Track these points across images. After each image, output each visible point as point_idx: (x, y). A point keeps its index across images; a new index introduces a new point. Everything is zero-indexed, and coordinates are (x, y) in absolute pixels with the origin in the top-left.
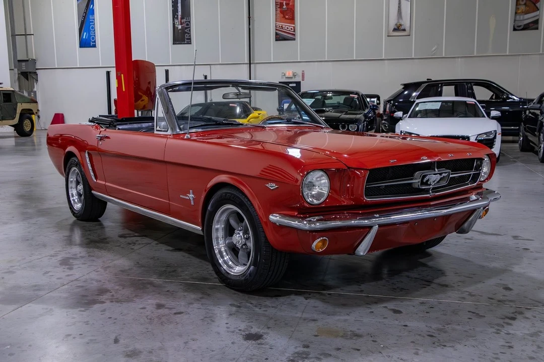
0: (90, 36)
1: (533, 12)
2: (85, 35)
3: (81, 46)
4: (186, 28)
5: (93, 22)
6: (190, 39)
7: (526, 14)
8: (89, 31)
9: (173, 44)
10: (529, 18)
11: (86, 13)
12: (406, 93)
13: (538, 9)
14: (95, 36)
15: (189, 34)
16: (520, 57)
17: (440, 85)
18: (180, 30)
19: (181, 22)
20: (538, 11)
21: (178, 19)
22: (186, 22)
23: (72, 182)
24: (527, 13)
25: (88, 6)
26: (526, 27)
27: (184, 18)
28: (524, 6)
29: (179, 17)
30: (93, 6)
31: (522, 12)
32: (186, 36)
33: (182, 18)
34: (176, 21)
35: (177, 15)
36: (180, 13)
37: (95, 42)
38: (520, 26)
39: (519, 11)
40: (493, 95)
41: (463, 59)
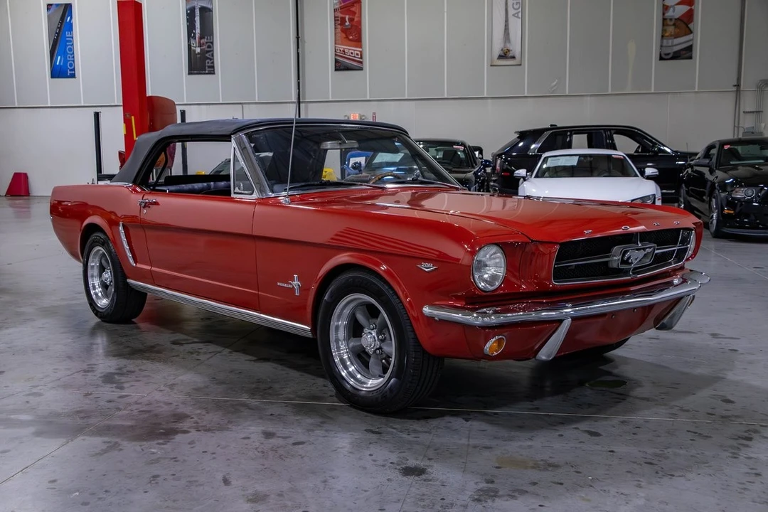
0: (66, 61)
1: (686, 35)
2: (59, 60)
3: (53, 76)
4: (208, 52)
5: (70, 41)
6: (213, 67)
7: (675, 38)
8: (64, 54)
9: (189, 74)
10: (679, 43)
11: (60, 28)
12: (521, 144)
13: (691, 32)
14: (74, 61)
15: (211, 59)
16: (669, 96)
17: (569, 134)
18: (199, 54)
19: (200, 42)
20: (692, 35)
21: (195, 39)
22: (207, 43)
23: (93, 267)
24: (676, 36)
25: (63, 18)
26: (676, 56)
27: (204, 38)
28: (673, 27)
29: (197, 36)
30: (71, 18)
31: (671, 35)
32: (208, 63)
33: (201, 38)
34: (193, 41)
35: (195, 34)
36: (198, 31)
37: (74, 70)
38: (668, 54)
39: (667, 34)
40: (639, 147)
41: (592, 98)
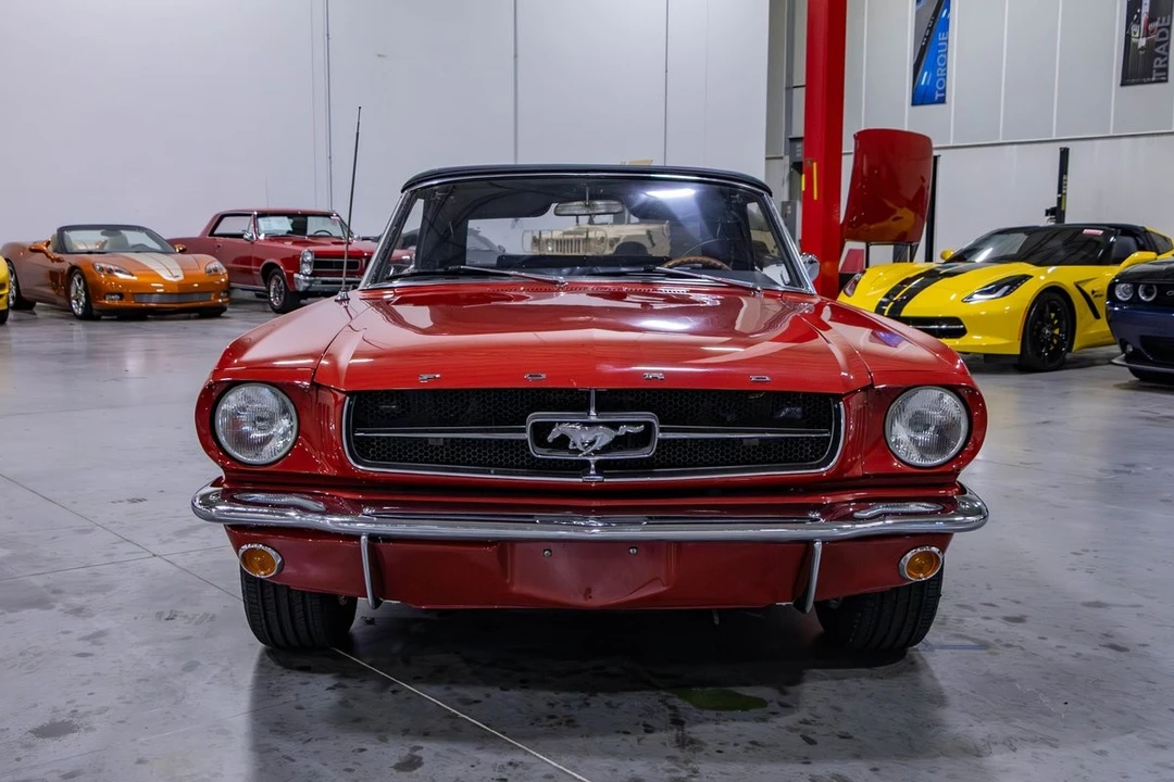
0: (935, 78)
2: (924, 79)
3: (915, 103)
4: (1159, 44)
5: (944, 47)
6: (1166, 70)
8: (933, 68)
9: (1123, 84)
11: (931, 29)
14: (945, 77)
15: (1163, 57)
18: (1142, 49)
19: (1146, 28)
21: (1139, 23)
22: (1159, 28)
25: (936, 13)
27: (1155, 20)
29: (1144, 17)
30: (948, 12)
32: (1157, 63)
33: (1151, 20)
34: (1134, 28)
35: (1139, 15)
36: (1145, 9)
37: (944, 91)
